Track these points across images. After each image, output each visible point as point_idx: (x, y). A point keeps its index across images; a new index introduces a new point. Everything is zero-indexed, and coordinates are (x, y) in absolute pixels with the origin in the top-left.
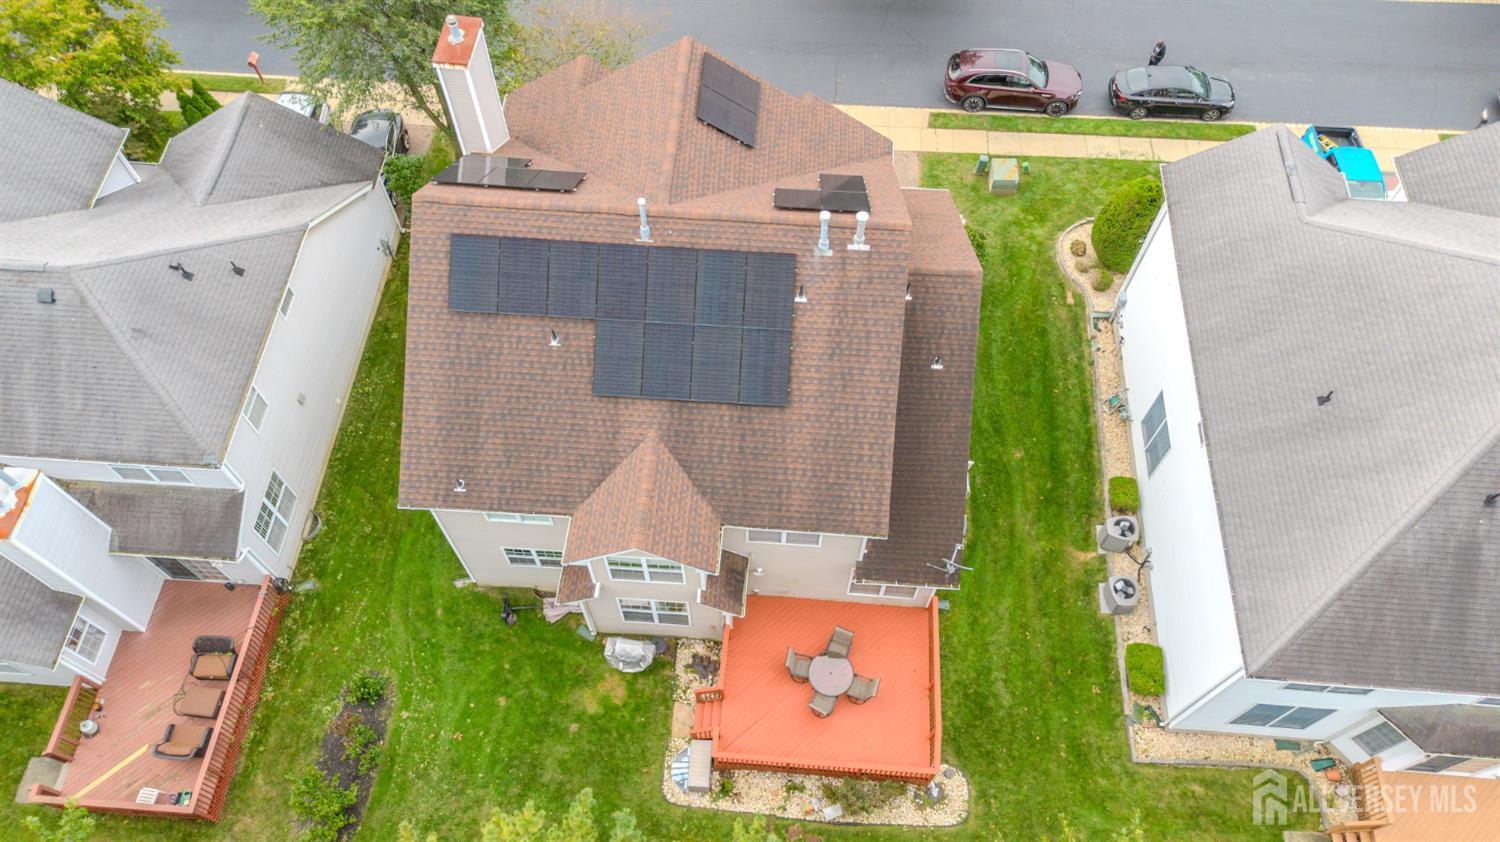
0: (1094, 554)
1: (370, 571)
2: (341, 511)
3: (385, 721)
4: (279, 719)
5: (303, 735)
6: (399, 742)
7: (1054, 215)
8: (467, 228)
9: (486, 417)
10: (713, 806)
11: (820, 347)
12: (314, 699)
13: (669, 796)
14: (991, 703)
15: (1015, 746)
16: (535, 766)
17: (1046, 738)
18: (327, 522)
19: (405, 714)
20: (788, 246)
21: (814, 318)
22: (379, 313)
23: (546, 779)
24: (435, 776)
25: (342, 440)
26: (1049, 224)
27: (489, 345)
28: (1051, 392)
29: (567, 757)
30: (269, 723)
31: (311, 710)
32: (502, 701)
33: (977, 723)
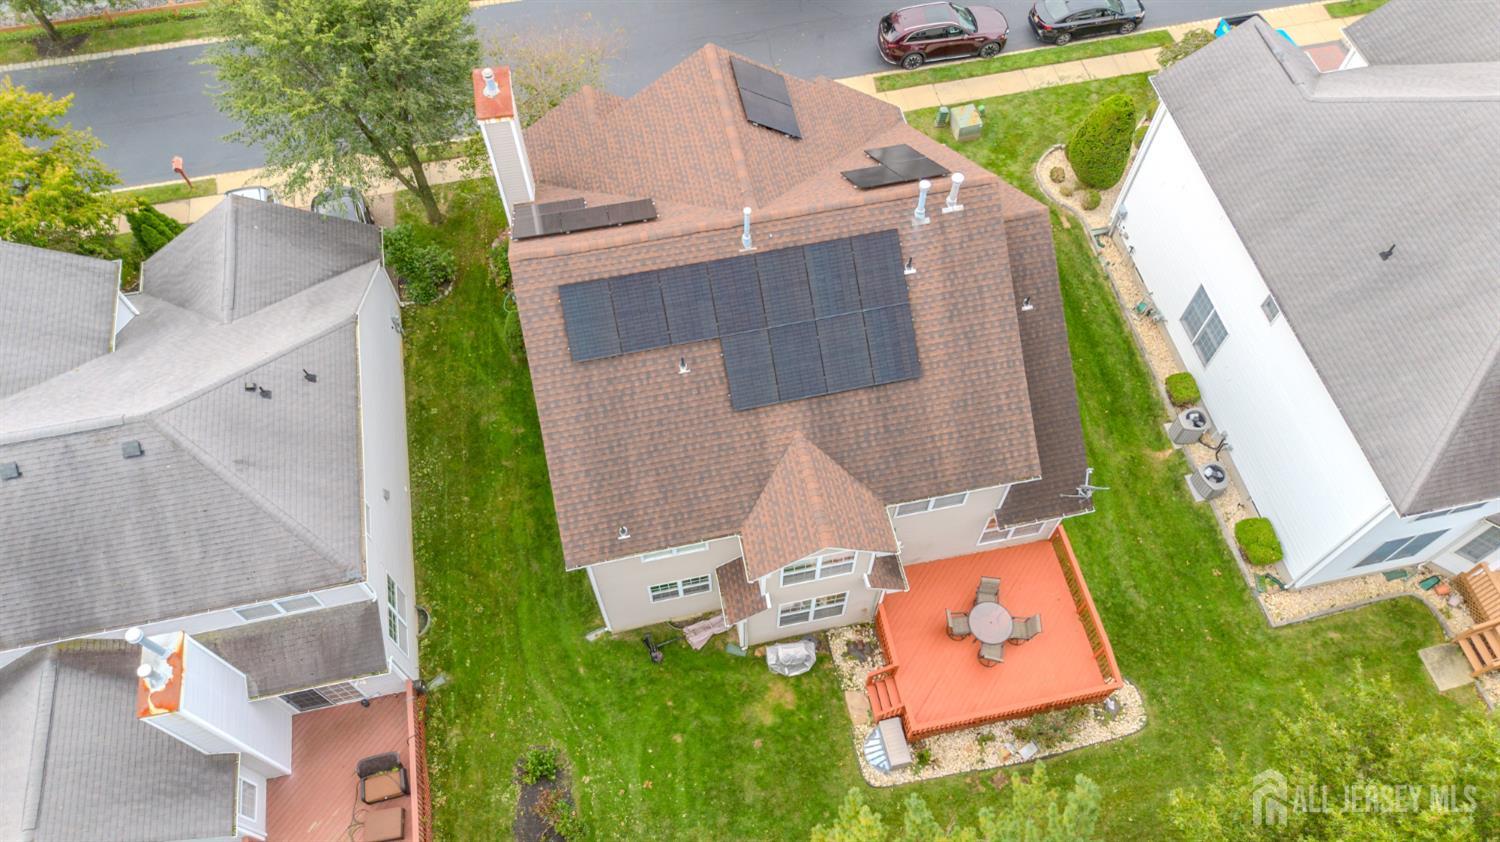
0: (1171, 451)
1: (498, 648)
2: (444, 599)
3: (569, 791)
4: (460, 820)
5: (491, 828)
6: (591, 808)
7: (1021, 149)
8: (571, 277)
9: (632, 459)
10: (917, 778)
11: (939, 313)
12: (488, 791)
13: (872, 782)
14: (1130, 610)
15: (1165, 643)
16: (735, 791)
17: (1189, 627)
18: (435, 613)
19: (586, 779)
20: (886, 223)
21: (927, 286)
22: (408, 393)
23: (749, 800)
24: (639, 829)
25: (420, 527)
26: (1020, 159)
27: (620, 387)
28: (1080, 313)
29: (762, 773)
30: (452, 827)
31: (489, 804)
32: (678, 739)
33: (1125, 632)
